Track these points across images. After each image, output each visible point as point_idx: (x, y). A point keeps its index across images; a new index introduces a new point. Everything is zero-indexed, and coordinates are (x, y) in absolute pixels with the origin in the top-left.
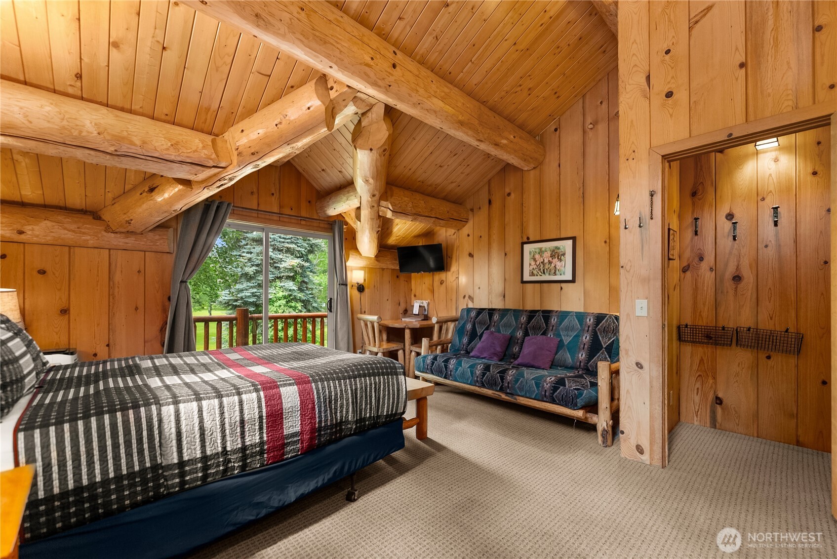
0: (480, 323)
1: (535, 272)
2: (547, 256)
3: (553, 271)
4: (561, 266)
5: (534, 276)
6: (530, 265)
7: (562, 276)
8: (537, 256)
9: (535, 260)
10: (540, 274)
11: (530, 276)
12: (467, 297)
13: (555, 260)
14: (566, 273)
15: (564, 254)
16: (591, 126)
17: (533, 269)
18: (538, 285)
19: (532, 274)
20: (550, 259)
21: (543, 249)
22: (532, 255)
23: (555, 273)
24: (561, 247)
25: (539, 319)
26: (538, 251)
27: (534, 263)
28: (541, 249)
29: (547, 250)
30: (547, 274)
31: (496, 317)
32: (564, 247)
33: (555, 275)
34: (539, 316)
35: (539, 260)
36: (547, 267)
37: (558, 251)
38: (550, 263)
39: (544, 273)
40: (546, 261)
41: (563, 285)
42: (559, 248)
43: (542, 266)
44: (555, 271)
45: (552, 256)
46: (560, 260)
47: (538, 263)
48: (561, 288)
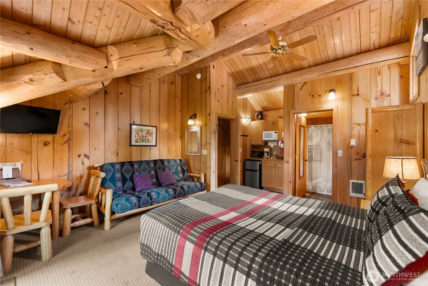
0: (126, 171)
1: (138, 141)
2: (144, 133)
3: (147, 141)
4: (151, 139)
5: (138, 142)
6: (136, 136)
7: (151, 143)
8: (139, 133)
9: (138, 134)
10: (141, 142)
11: (135, 142)
12: (82, 156)
13: (148, 136)
14: (153, 142)
15: (152, 133)
16: (162, 82)
17: (137, 139)
18: (139, 147)
19: (137, 142)
20: (146, 135)
21: (143, 130)
22: (137, 131)
23: (148, 142)
24: (151, 130)
25: (159, 164)
26: (140, 130)
27: (138, 136)
28: (141, 129)
29: (145, 130)
30: (144, 142)
31: (136, 166)
32: (152, 130)
33: (148, 143)
34: (159, 162)
35: (141, 134)
36: (144, 138)
37: (150, 131)
38: (146, 136)
39: (143, 141)
40: (144, 135)
41: (151, 147)
42: (150, 130)
43: (142, 138)
44: (148, 141)
45: (147, 134)
46: (151, 136)
47: (140, 136)
48: (150, 149)
